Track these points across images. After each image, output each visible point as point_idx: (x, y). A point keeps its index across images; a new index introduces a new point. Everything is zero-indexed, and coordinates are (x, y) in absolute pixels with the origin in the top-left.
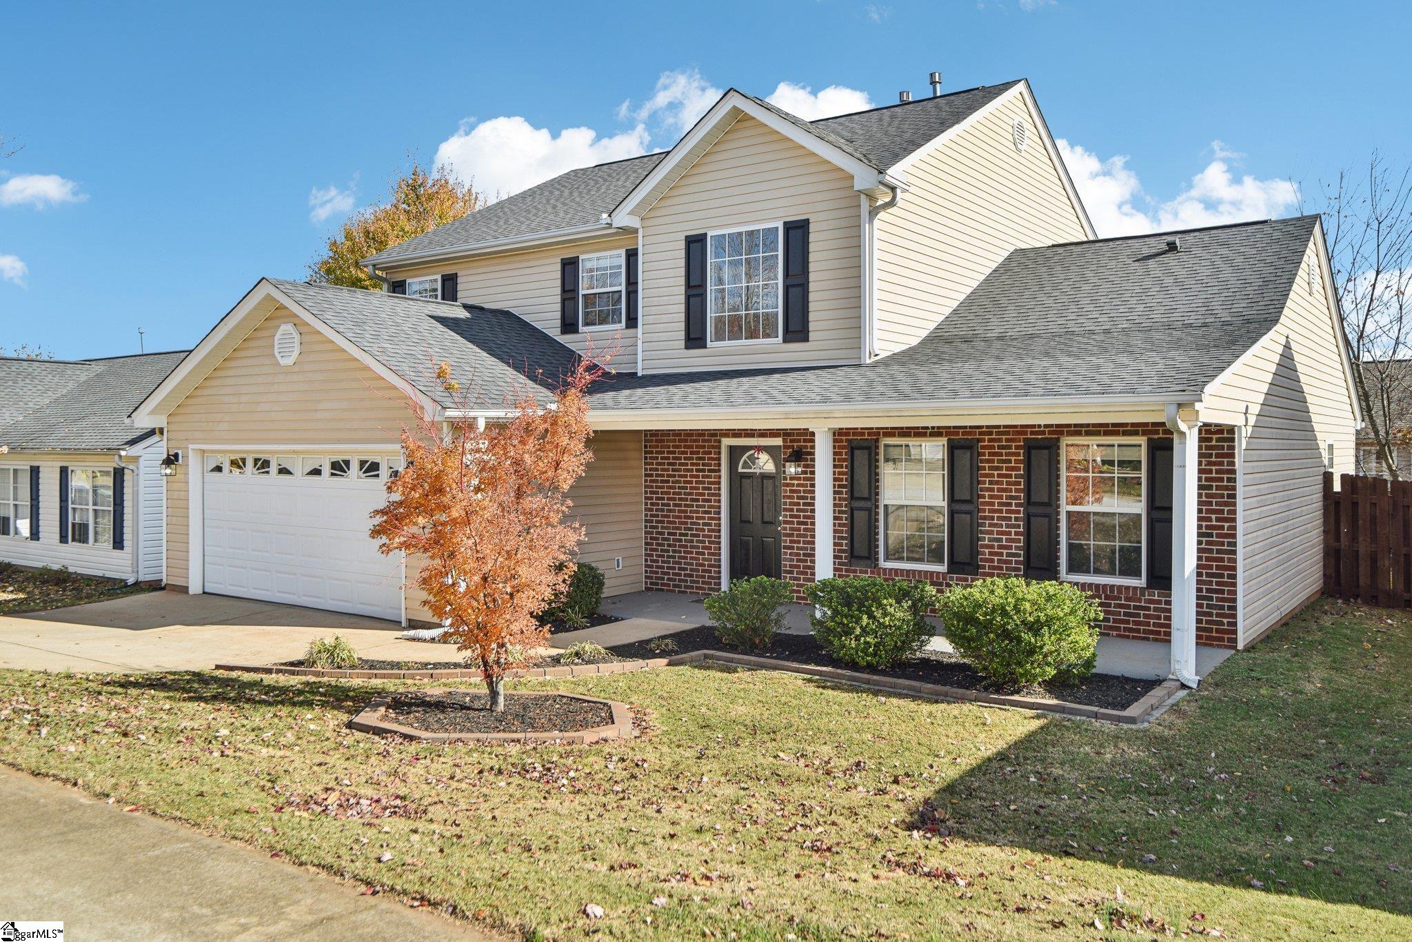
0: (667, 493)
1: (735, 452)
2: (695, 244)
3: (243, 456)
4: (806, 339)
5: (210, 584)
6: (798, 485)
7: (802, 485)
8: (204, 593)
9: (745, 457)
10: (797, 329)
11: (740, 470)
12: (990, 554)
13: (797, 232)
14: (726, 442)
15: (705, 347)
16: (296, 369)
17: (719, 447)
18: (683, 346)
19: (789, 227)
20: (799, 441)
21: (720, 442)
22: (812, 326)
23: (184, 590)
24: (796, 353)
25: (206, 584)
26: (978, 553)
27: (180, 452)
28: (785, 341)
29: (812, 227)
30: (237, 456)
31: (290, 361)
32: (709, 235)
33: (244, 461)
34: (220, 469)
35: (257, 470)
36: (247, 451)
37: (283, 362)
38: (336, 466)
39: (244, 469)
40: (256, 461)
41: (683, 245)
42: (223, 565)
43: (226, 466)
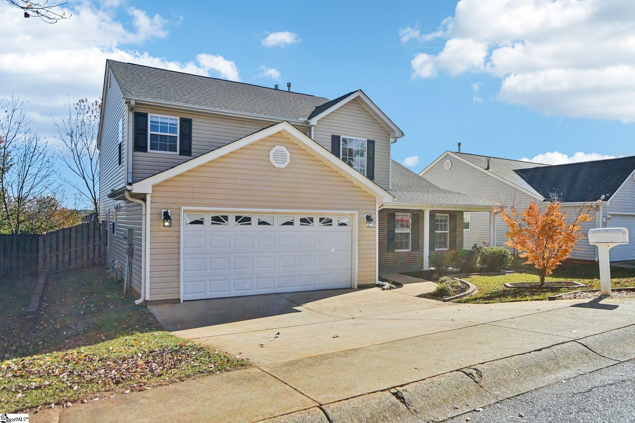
2: (335, 140)
3: (225, 215)
4: (374, 179)
5: (186, 295)
8: (184, 301)
10: (371, 175)
13: (371, 145)
16: (287, 170)
19: (369, 141)
22: (375, 175)
23: (178, 301)
25: (184, 295)
26: (419, 245)
27: (170, 212)
29: (376, 144)
30: (219, 215)
31: (283, 166)
32: (342, 137)
33: (226, 218)
34: (200, 222)
35: (238, 222)
36: (232, 211)
37: (277, 165)
38: (303, 221)
39: (226, 222)
40: (237, 218)
41: (330, 138)
42: (204, 281)
43: (208, 221)
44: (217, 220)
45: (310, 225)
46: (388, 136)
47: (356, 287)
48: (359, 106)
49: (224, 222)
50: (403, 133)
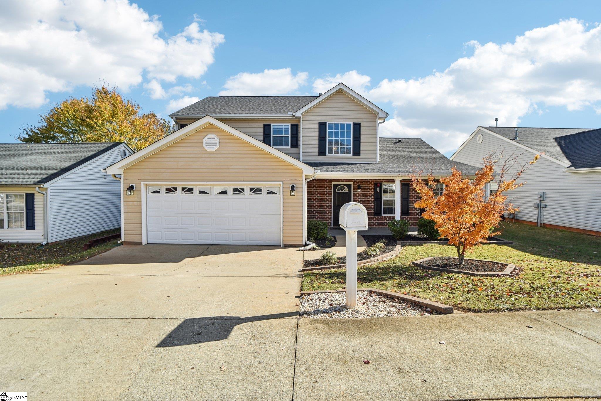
0: (313, 198)
1: (335, 186)
2: (322, 126)
3: (175, 187)
4: (360, 155)
5: (150, 240)
6: (358, 195)
7: (360, 195)
8: (148, 244)
9: (338, 188)
10: (357, 152)
11: (336, 191)
12: (412, 211)
13: (357, 126)
14: (333, 183)
15: (326, 155)
16: (217, 152)
17: (331, 184)
18: (318, 155)
19: (355, 124)
20: (359, 183)
21: (331, 183)
22: (361, 152)
23: (141, 243)
24: (356, 159)
25: (148, 240)
26: (409, 211)
27: (134, 185)
28: (353, 155)
29: (361, 125)
30: (171, 187)
31: (214, 149)
32: (327, 123)
33: (175, 189)
34: (158, 192)
35: (184, 192)
36: (179, 184)
37: (208, 149)
38: (236, 190)
39: (176, 192)
40: (183, 189)
41: (318, 125)
42: (161, 231)
43: (163, 191)
44: (169, 190)
45: (242, 193)
46: (375, 118)
47: (282, 245)
48: (345, 96)
49: (174, 192)
50: (387, 114)
